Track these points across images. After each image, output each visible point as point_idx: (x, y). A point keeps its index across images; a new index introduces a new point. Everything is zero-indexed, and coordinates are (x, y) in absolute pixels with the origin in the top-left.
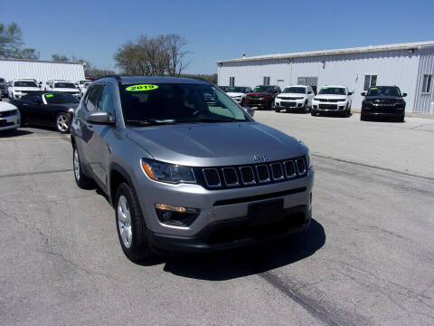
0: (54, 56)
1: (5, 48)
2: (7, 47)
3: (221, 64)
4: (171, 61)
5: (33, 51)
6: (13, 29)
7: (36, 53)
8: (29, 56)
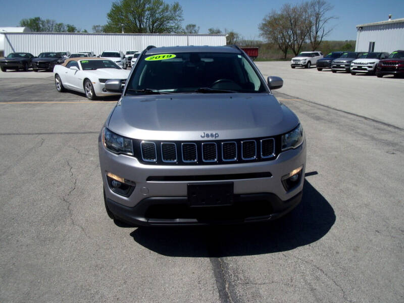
0: (210, 30)
1: (168, 24)
2: (171, 24)
3: (361, 29)
4: (314, 28)
5: (194, 26)
6: (176, 8)
7: (196, 28)
8: (191, 30)
